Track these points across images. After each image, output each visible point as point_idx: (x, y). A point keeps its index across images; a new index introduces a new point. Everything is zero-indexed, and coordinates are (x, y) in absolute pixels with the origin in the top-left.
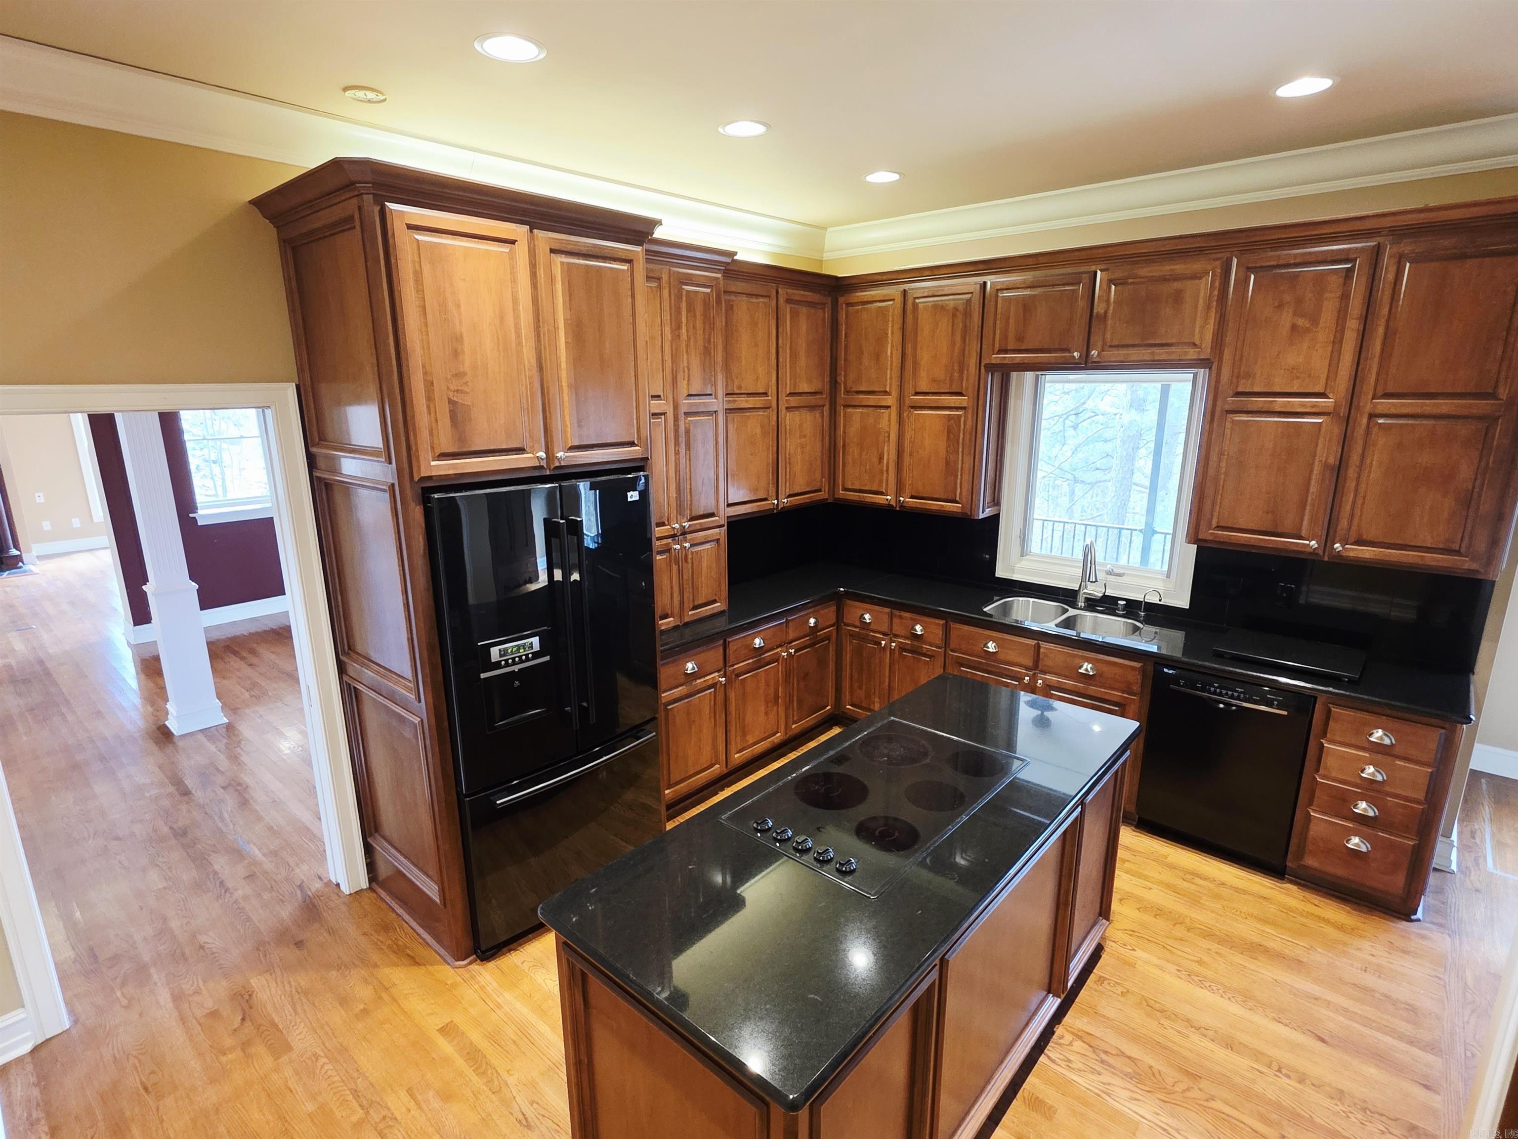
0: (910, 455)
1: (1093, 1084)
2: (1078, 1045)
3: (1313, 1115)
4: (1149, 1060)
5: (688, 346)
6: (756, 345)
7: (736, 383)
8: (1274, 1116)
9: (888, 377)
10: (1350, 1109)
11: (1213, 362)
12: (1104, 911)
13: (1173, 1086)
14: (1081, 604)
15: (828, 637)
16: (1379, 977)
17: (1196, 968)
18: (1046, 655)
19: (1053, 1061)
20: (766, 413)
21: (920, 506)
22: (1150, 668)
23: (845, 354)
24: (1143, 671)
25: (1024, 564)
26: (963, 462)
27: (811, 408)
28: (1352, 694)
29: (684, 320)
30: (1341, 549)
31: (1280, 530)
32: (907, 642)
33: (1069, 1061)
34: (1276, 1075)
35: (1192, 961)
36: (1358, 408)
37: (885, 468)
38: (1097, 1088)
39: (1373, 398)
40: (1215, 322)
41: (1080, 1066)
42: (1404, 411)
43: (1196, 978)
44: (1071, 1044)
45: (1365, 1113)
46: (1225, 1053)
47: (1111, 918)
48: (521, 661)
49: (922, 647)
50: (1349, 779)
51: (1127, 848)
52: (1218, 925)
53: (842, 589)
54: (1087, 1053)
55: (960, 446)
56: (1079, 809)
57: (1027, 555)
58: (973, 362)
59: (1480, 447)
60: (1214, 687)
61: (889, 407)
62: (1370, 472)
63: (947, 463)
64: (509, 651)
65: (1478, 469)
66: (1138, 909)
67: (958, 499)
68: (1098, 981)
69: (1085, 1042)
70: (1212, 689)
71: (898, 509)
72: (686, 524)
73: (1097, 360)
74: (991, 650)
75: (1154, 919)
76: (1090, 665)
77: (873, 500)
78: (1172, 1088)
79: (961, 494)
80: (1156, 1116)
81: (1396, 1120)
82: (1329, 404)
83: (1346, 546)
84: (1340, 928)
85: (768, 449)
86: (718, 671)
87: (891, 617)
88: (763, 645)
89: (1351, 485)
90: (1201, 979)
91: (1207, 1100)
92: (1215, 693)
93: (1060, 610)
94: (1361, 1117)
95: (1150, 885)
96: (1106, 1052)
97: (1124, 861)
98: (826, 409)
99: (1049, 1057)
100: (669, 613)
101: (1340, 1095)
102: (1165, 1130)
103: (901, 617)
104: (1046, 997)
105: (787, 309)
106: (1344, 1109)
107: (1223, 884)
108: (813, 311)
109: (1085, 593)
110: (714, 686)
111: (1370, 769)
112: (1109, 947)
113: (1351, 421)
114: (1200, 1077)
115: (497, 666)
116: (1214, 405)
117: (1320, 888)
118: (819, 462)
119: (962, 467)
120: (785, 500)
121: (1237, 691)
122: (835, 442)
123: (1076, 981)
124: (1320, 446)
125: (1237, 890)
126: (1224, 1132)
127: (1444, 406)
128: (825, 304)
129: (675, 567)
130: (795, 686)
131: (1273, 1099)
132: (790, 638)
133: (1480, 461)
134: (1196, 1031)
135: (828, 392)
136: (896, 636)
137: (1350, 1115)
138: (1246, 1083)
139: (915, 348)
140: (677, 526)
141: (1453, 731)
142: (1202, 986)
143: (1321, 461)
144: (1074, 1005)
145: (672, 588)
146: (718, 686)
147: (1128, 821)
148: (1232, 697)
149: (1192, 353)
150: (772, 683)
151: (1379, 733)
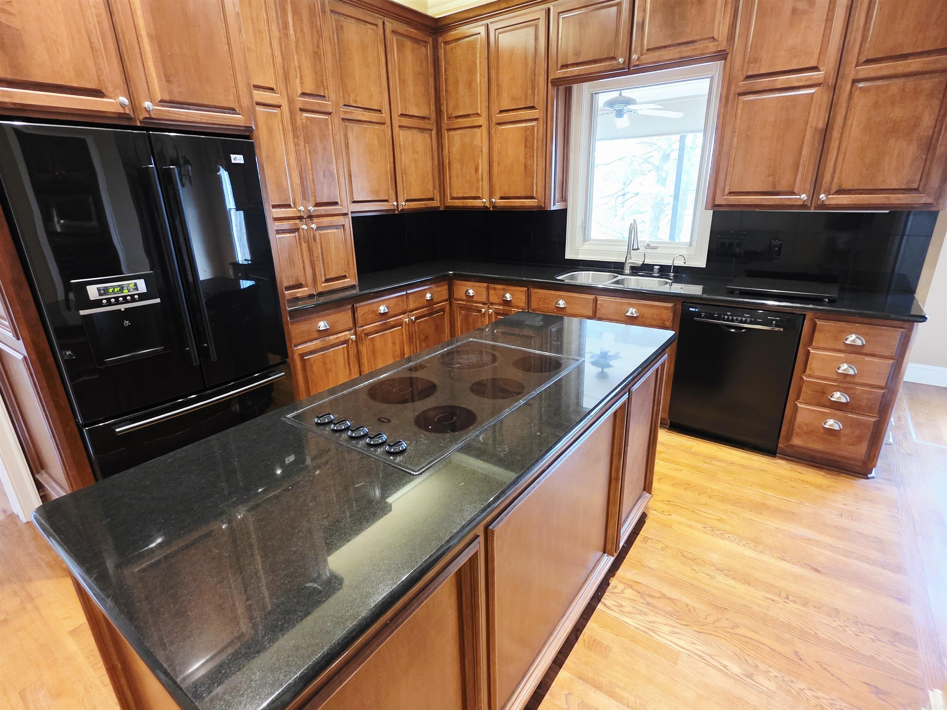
0: (498, 164)
1: (640, 623)
2: (629, 592)
3: (817, 632)
4: (685, 599)
5: (297, 47)
6: (368, 66)
7: (352, 97)
8: (787, 636)
9: (479, 101)
10: (846, 624)
11: (728, 53)
12: (647, 487)
13: (705, 619)
14: (627, 271)
15: (442, 310)
16: (852, 519)
17: (717, 524)
18: (602, 306)
19: (608, 608)
20: (382, 128)
21: (507, 205)
22: (679, 307)
23: (446, 87)
24: (674, 309)
25: (586, 246)
26: (538, 165)
27: (422, 130)
28: (834, 309)
29: (290, 21)
30: (825, 198)
31: (778, 189)
32: (501, 307)
33: (622, 606)
34: (785, 602)
35: (715, 519)
36: (843, 76)
37: (480, 177)
38: (644, 627)
39: (856, 66)
40: (730, 16)
41: (630, 609)
42: (881, 73)
43: (718, 532)
44: (622, 592)
45: (857, 625)
46: (744, 587)
47: (652, 493)
48: (126, 301)
49: (511, 311)
50: (828, 376)
51: (663, 444)
52: (731, 492)
53: (451, 272)
54: (636, 599)
55: (535, 151)
56: (626, 396)
57: (588, 241)
58: (541, 79)
59: (941, 96)
60: (727, 315)
61: (480, 126)
62: (850, 131)
63: (526, 166)
64: (111, 290)
65: (938, 116)
66: (672, 485)
67: (534, 195)
68: (644, 540)
69: (634, 590)
70: (726, 317)
71: (491, 209)
72: (311, 208)
73: (637, 63)
74: (561, 306)
75: (684, 492)
76: (635, 310)
77: (473, 205)
78: (705, 621)
79: (537, 191)
80: (693, 645)
81: (882, 629)
82: (821, 76)
83: (829, 196)
84: (820, 487)
85: (386, 159)
86: (349, 330)
87: (488, 289)
88: (387, 311)
89: (834, 144)
90: (722, 532)
91: (733, 628)
92: (728, 320)
93: (612, 277)
94: (853, 629)
95: (680, 468)
96: (651, 596)
97: (661, 453)
98: (434, 133)
99: (605, 605)
100: (303, 283)
101: (836, 612)
102: (700, 656)
103: (495, 289)
104: (602, 556)
105: (393, 40)
106: (841, 624)
107: (733, 463)
108: (416, 46)
109: (629, 263)
110: (346, 342)
111: (845, 366)
112: (651, 515)
113: (837, 90)
114: (726, 609)
115: (98, 303)
116: (728, 91)
117: (801, 461)
118: (430, 176)
119: (537, 169)
120: (404, 203)
121: (745, 317)
122: (443, 161)
123: (626, 542)
124: (812, 114)
125: (742, 466)
126: (749, 653)
127: (915, 64)
128: (427, 43)
129: (304, 245)
130: (418, 345)
131: (786, 622)
132: (411, 308)
133: (940, 110)
134: (720, 573)
135: (435, 118)
136: (492, 304)
137: (845, 628)
138: (762, 610)
139: (497, 74)
140: (302, 208)
141: (911, 330)
142: (723, 537)
143: (812, 127)
144: (625, 561)
145: (303, 262)
146: (350, 342)
147: (663, 425)
148: (741, 322)
149: (712, 47)
150: (398, 342)
151: (853, 337)
